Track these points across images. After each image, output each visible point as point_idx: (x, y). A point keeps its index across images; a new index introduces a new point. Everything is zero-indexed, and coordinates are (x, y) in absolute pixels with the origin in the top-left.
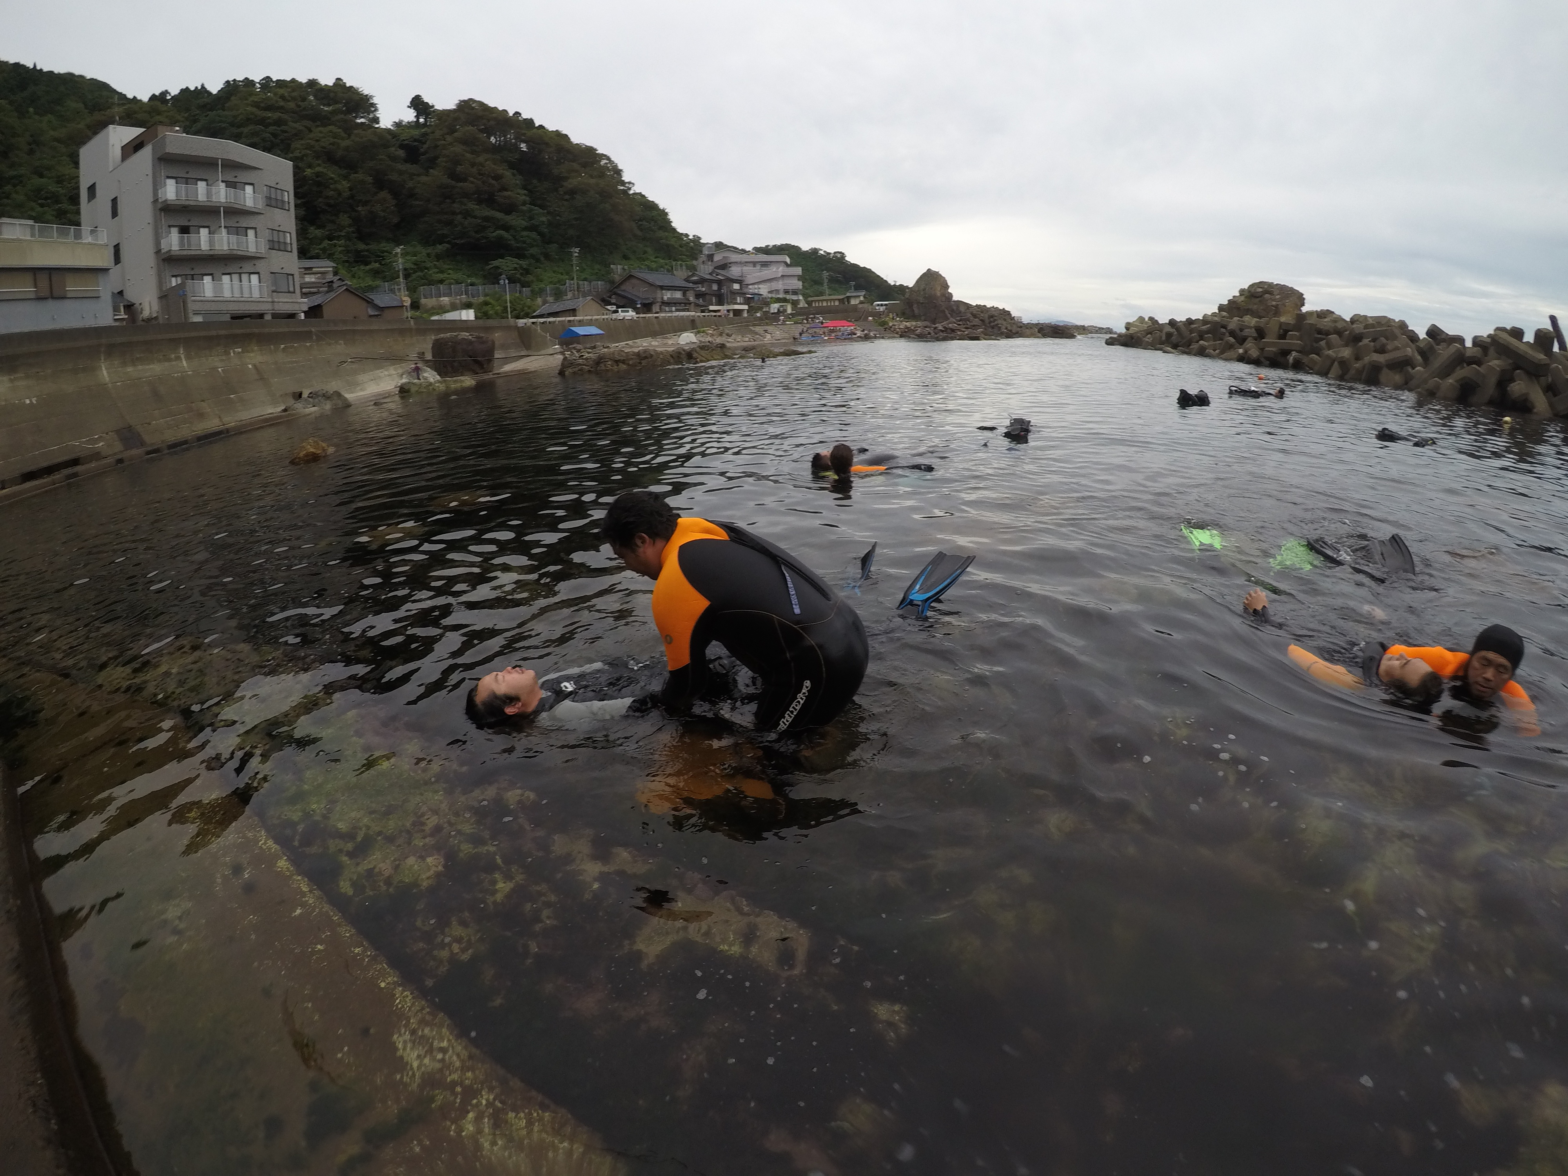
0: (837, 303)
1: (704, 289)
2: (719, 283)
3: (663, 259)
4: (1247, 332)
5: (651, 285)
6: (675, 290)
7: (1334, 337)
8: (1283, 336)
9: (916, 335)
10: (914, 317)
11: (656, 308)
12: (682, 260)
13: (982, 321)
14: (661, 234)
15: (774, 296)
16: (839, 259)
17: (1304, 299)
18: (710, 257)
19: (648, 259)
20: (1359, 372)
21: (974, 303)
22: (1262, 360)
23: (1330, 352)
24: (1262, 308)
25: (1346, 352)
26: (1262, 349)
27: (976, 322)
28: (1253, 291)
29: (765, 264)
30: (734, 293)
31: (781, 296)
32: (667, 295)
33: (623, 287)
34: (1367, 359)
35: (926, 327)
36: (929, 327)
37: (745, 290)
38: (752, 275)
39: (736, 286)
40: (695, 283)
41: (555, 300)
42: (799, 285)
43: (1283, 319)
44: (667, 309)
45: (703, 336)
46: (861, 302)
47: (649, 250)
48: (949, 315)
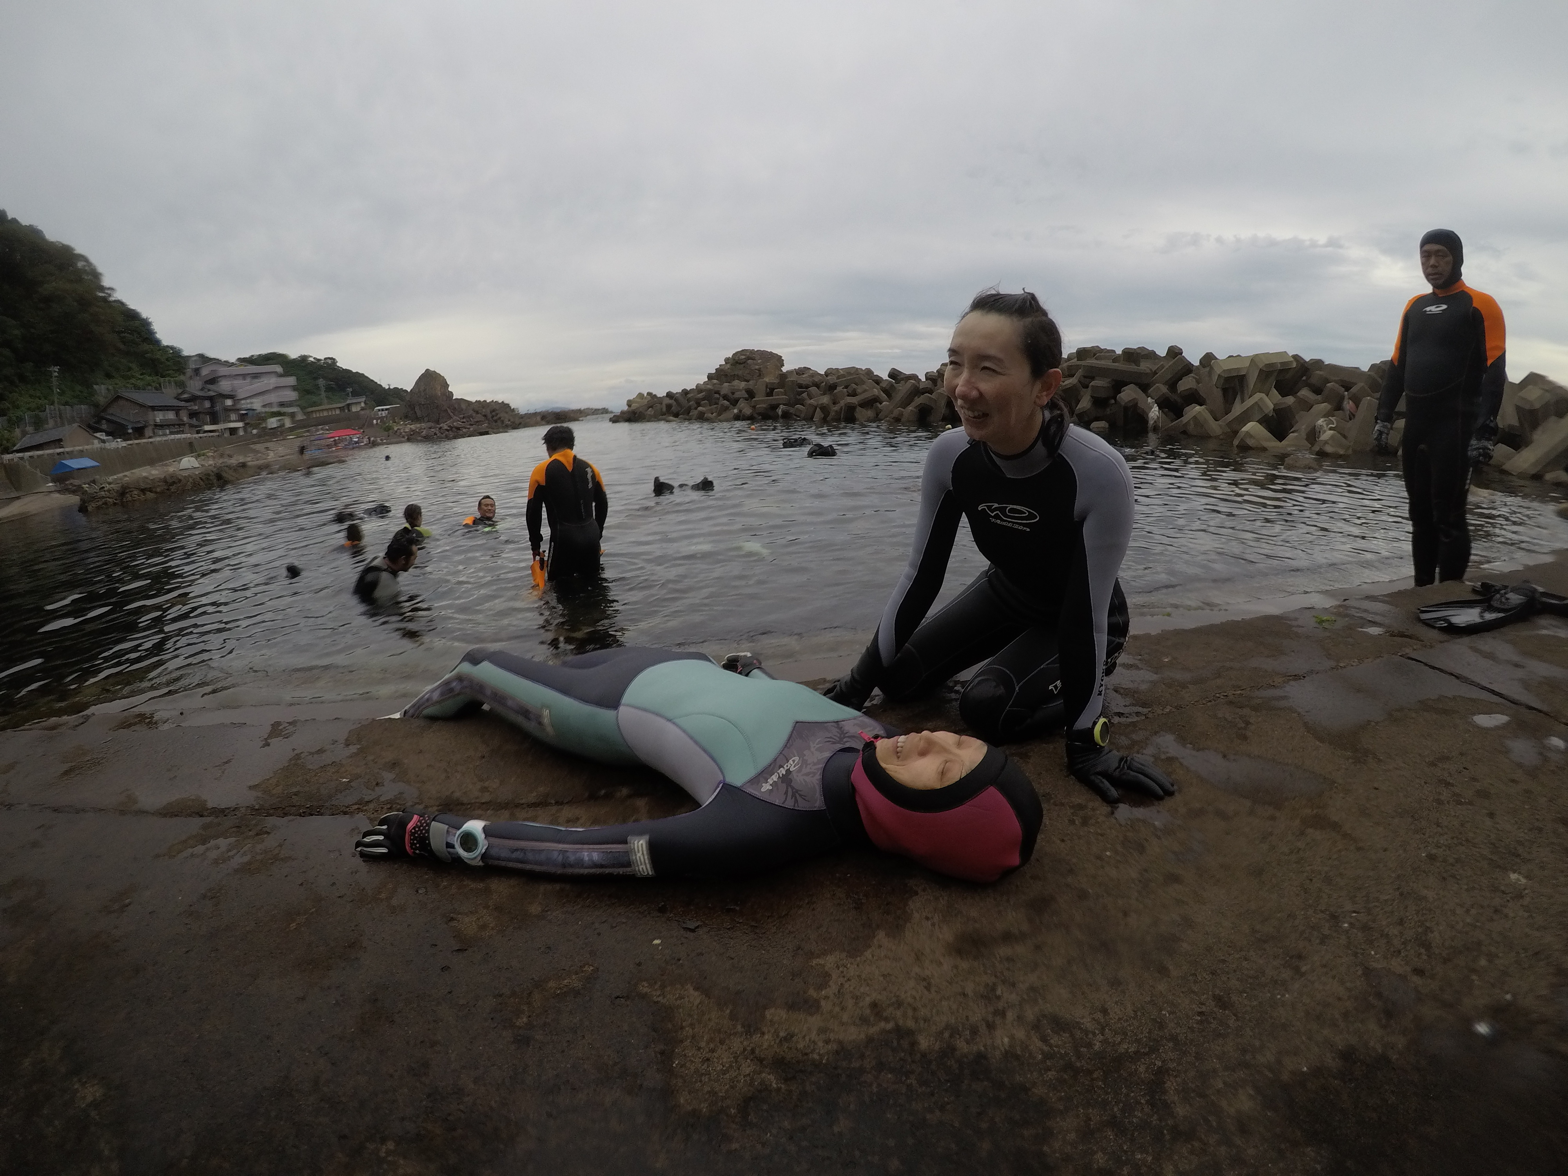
0: (338, 412)
1: (197, 408)
2: (211, 399)
3: (150, 375)
4: (737, 395)
5: (142, 406)
6: (167, 410)
7: (813, 389)
8: (770, 393)
9: (422, 437)
10: (417, 419)
11: (148, 432)
12: (169, 375)
13: (485, 416)
14: (146, 347)
15: (267, 409)
16: (330, 365)
17: (783, 360)
18: (197, 371)
19: (133, 377)
20: (838, 413)
21: (473, 399)
22: (756, 415)
23: (812, 401)
24: (746, 372)
25: (825, 400)
26: (754, 407)
27: (479, 417)
28: (737, 359)
29: (256, 376)
30: (227, 410)
31: (275, 409)
32: (159, 417)
33: (110, 411)
34: (842, 403)
35: (430, 428)
36: (435, 428)
37: (238, 407)
38: (244, 388)
39: (229, 402)
40: (187, 401)
41: (36, 430)
42: (292, 395)
43: (767, 380)
44: (160, 432)
45: (204, 460)
46: (363, 409)
47: (133, 366)
48: (451, 414)
